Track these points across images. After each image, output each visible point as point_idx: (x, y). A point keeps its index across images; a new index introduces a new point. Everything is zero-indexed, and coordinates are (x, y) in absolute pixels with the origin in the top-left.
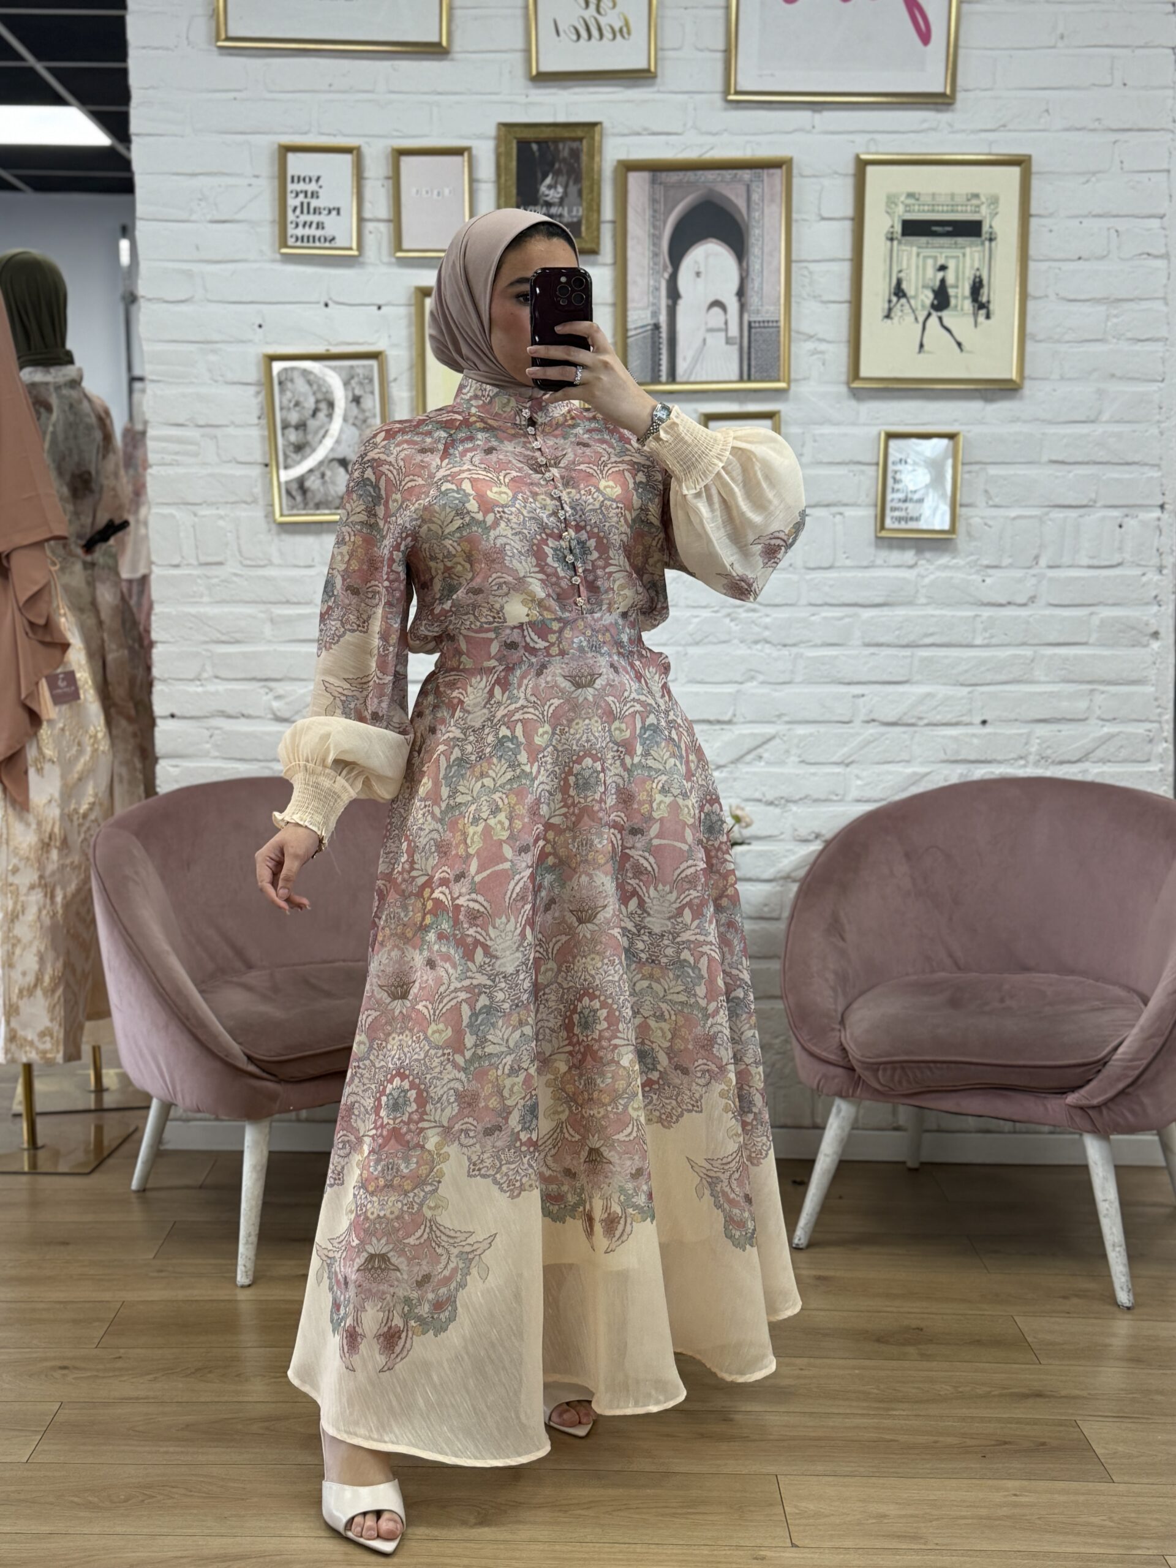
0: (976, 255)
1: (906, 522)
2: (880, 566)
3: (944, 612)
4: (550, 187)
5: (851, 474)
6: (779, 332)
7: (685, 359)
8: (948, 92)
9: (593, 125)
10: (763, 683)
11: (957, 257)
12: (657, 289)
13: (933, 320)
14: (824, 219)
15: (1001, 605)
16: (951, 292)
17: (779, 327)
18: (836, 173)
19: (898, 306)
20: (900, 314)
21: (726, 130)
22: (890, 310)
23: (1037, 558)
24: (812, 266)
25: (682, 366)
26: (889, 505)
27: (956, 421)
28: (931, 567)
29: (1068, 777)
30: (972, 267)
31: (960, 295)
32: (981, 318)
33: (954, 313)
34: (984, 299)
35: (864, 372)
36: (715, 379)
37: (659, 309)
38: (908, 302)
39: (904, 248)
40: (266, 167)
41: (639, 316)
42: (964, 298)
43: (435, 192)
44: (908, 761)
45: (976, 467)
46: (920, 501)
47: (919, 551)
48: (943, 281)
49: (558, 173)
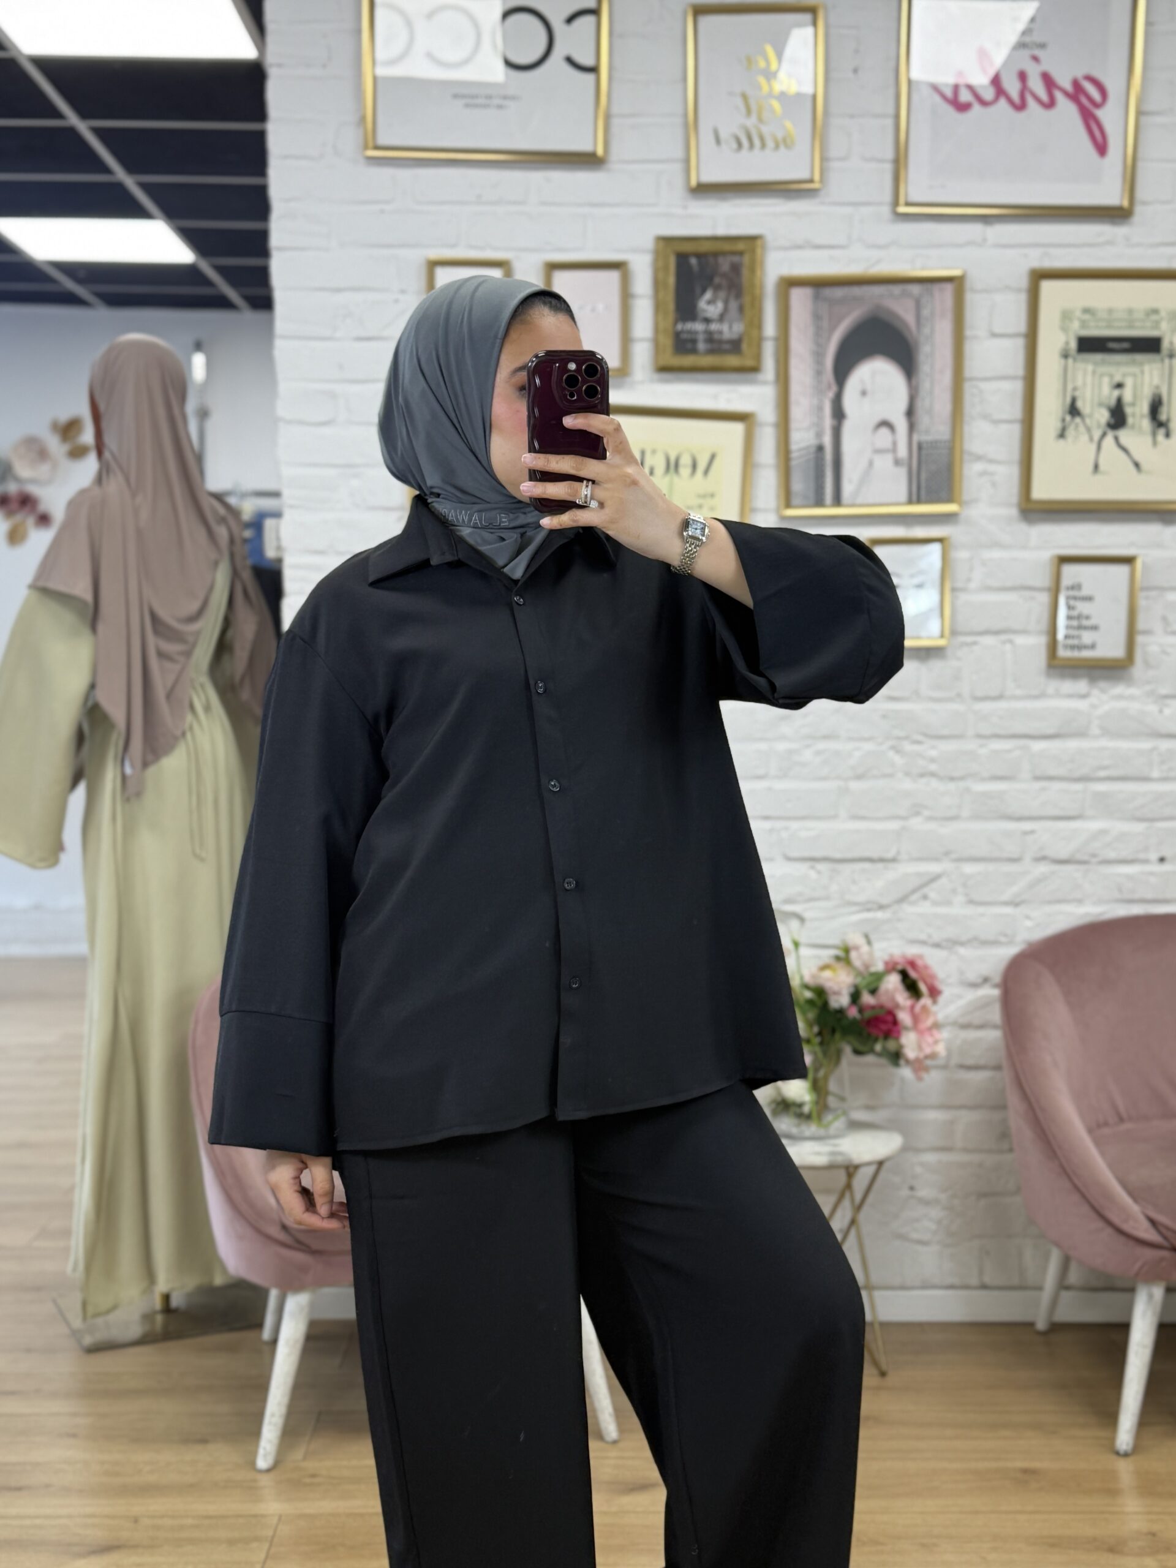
0: (1156, 373)
1: (1081, 650)
2: (1051, 696)
3: (1118, 744)
4: (709, 302)
5: (1021, 600)
6: (952, 453)
7: (850, 481)
8: (1126, 205)
9: (753, 239)
10: (930, 819)
11: (1134, 375)
12: (820, 408)
13: (1109, 440)
14: (994, 335)
16: (1128, 410)
18: (1008, 288)
19: (1073, 425)
20: (1074, 433)
21: (893, 243)
22: (1064, 429)
24: (984, 385)
25: (847, 489)
26: (1062, 632)
27: (1133, 545)
28: (1106, 697)
31: (1137, 413)
32: (1161, 437)
34: (1163, 417)
35: (1035, 495)
36: (881, 501)
37: (823, 430)
38: (1083, 420)
39: (1080, 365)
40: (413, 281)
41: (802, 438)
42: (1142, 416)
43: (589, 308)
44: (1080, 901)
45: (1153, 593)
46: (1095, 628)
47: (1093, 680)
48: (1119, 401)
49: (717, 288)
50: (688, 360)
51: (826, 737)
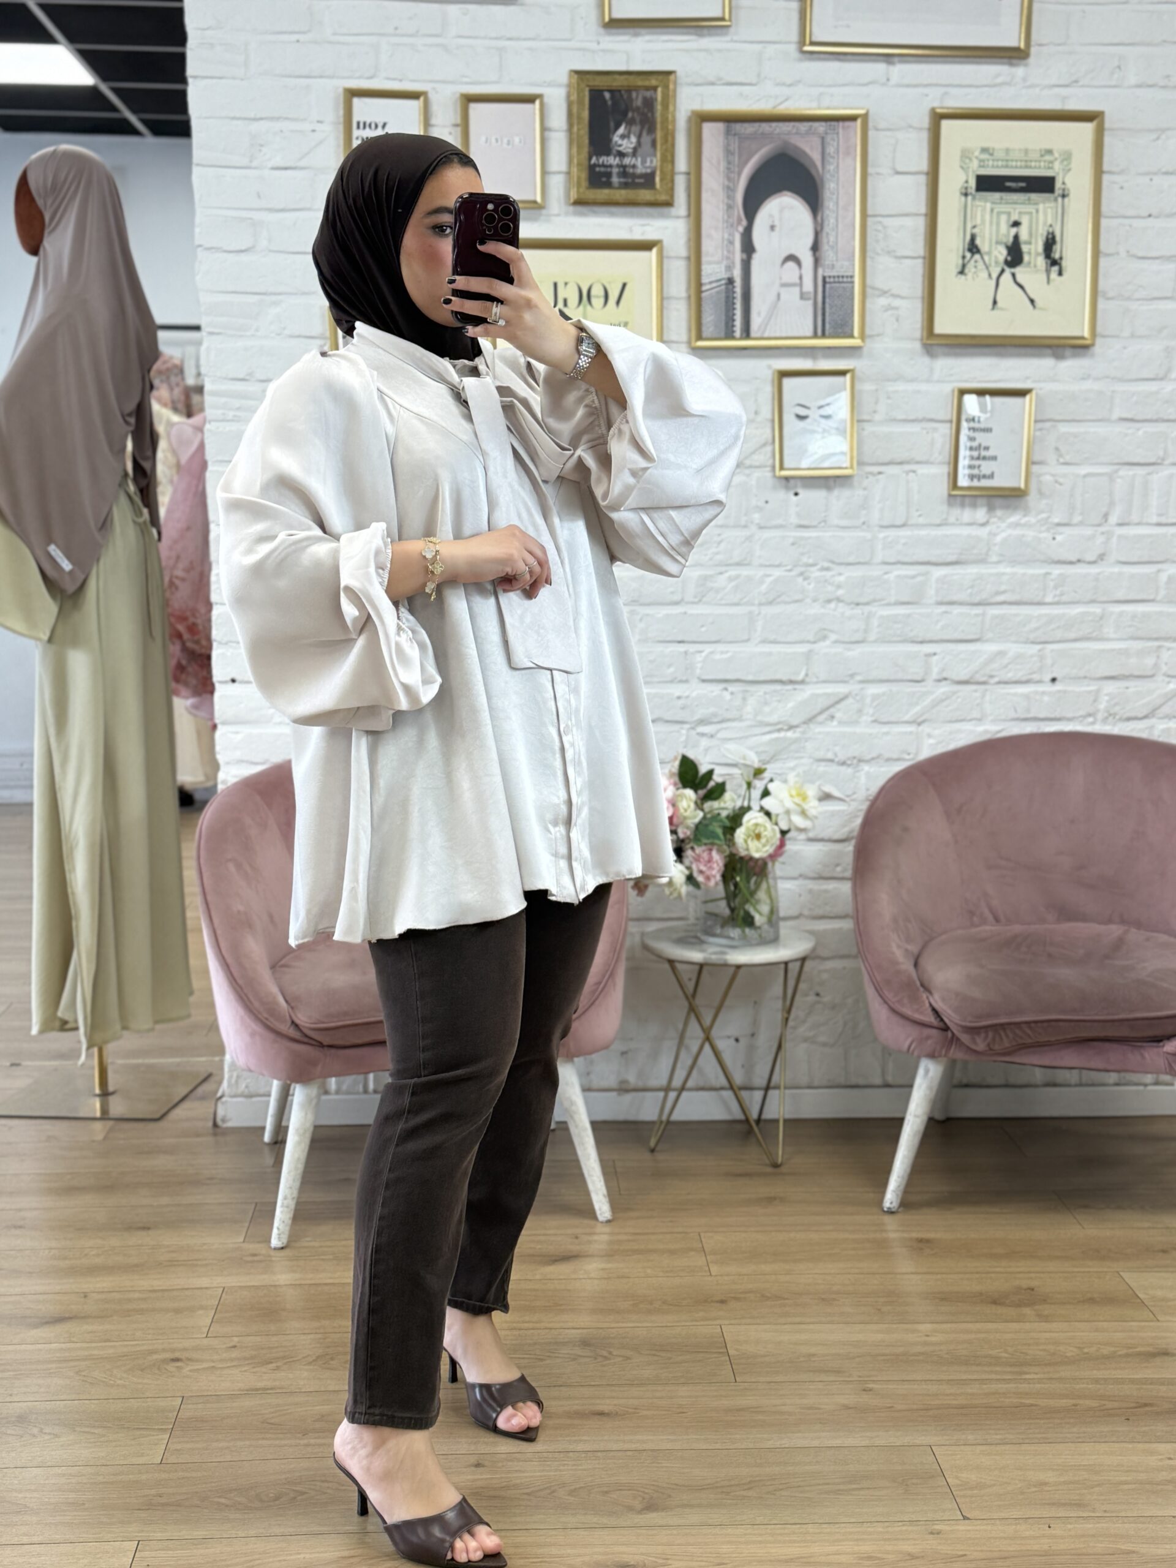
0: (1049, 211)
1: (979, 480)
2: (953, 524)
3: (1015, 570)
4: (623, 137)
5: (925, 432)
6: (853, 287)
7: (759, 314)
8: (1022, 46)
9: (665, 75)
10: (836, 642)
11: (1030, 213)
12: (731, 242)
13: (1007, 276)
14: (898, 173)
15: (1071, 563)
16: (1025, 248)
17: (852, 282)
18: (910, 126)
19: (972, 262)
20: (973, 270)
21: (799, 81)
22: (964, 266)
23: (1106, 516)
24: (886, 221)
25: (756, 321)
26: (963, 462)
27: (1027, 378)
28: (1003, 525)
29: (1135, 734)
30: (1045, 223)
31: (1033, 251)
32: (1054, 274)
33: (1028, 269)
34: (1056, 255)
35: (938, 330)
36: (790, 334)
37: (733, 263)
38: (982, 258)
39: (978, 203)
40: (332, 114)
41: (713, 270)
43: (505, 141)
44: (980, 720)
45: (1048, 425)
46: (994, 458)
47: (991, 508)
48: (1016, 237)
49: (631, 123)
50: (603, 194)
51: (738, 564)
